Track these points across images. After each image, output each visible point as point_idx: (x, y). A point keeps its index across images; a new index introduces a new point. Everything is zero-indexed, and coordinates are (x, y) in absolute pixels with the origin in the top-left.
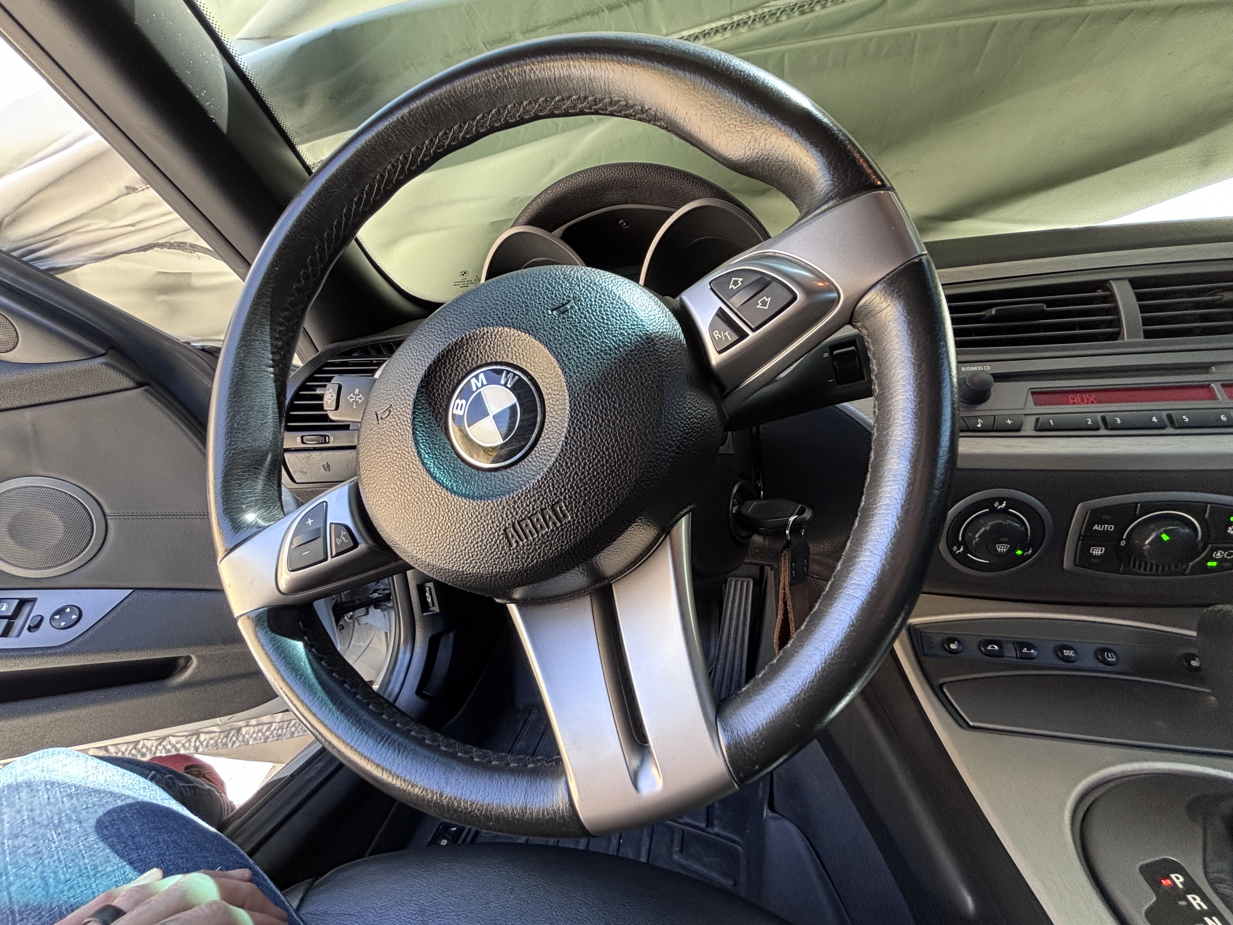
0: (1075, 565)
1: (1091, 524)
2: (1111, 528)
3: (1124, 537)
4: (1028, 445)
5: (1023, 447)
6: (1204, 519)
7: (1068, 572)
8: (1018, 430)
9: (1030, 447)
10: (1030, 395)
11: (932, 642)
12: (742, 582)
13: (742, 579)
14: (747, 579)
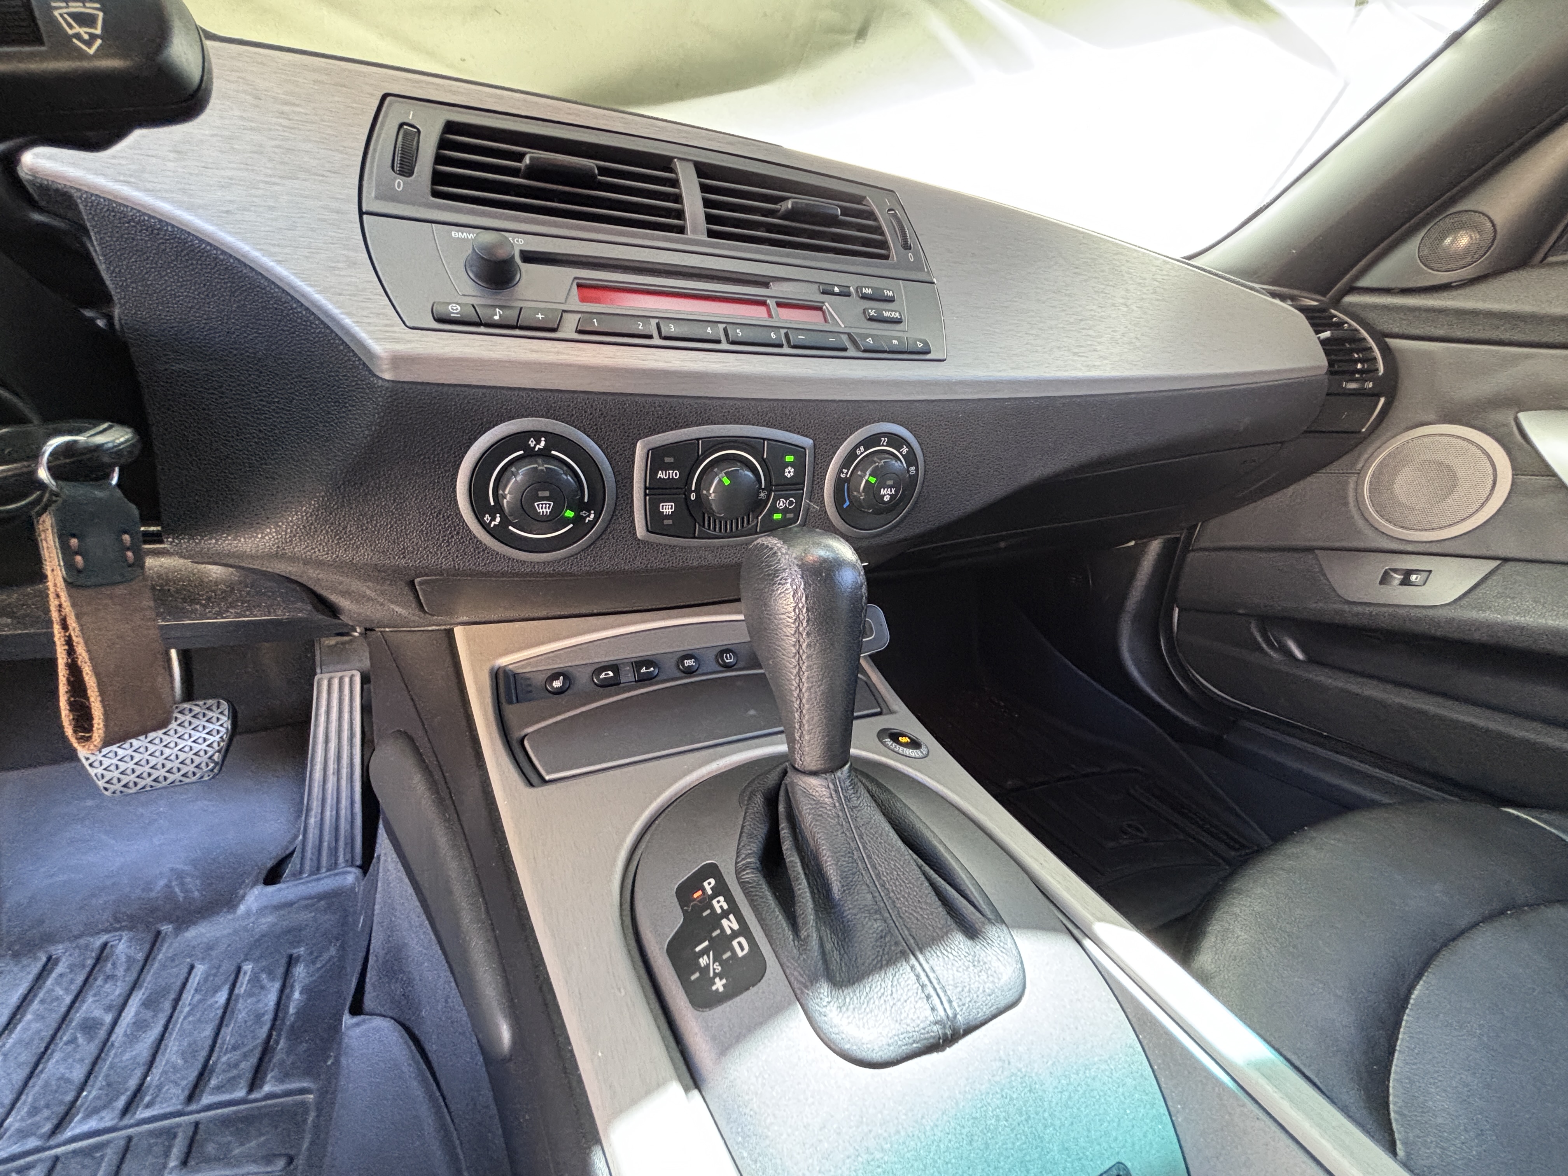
0: (648, 530)
1: (654, 473)
2: (675, 474)
3: (693, 488)
4: (566, 352)
5: (558, 353)
6: (764, 460)
7: (644, 542)
8: (554, 330)
9: (568, 354)
10: (575, 286)
11: (530, 685)
12: (341, 679)
13: (340, 674)
14: (349, 673)
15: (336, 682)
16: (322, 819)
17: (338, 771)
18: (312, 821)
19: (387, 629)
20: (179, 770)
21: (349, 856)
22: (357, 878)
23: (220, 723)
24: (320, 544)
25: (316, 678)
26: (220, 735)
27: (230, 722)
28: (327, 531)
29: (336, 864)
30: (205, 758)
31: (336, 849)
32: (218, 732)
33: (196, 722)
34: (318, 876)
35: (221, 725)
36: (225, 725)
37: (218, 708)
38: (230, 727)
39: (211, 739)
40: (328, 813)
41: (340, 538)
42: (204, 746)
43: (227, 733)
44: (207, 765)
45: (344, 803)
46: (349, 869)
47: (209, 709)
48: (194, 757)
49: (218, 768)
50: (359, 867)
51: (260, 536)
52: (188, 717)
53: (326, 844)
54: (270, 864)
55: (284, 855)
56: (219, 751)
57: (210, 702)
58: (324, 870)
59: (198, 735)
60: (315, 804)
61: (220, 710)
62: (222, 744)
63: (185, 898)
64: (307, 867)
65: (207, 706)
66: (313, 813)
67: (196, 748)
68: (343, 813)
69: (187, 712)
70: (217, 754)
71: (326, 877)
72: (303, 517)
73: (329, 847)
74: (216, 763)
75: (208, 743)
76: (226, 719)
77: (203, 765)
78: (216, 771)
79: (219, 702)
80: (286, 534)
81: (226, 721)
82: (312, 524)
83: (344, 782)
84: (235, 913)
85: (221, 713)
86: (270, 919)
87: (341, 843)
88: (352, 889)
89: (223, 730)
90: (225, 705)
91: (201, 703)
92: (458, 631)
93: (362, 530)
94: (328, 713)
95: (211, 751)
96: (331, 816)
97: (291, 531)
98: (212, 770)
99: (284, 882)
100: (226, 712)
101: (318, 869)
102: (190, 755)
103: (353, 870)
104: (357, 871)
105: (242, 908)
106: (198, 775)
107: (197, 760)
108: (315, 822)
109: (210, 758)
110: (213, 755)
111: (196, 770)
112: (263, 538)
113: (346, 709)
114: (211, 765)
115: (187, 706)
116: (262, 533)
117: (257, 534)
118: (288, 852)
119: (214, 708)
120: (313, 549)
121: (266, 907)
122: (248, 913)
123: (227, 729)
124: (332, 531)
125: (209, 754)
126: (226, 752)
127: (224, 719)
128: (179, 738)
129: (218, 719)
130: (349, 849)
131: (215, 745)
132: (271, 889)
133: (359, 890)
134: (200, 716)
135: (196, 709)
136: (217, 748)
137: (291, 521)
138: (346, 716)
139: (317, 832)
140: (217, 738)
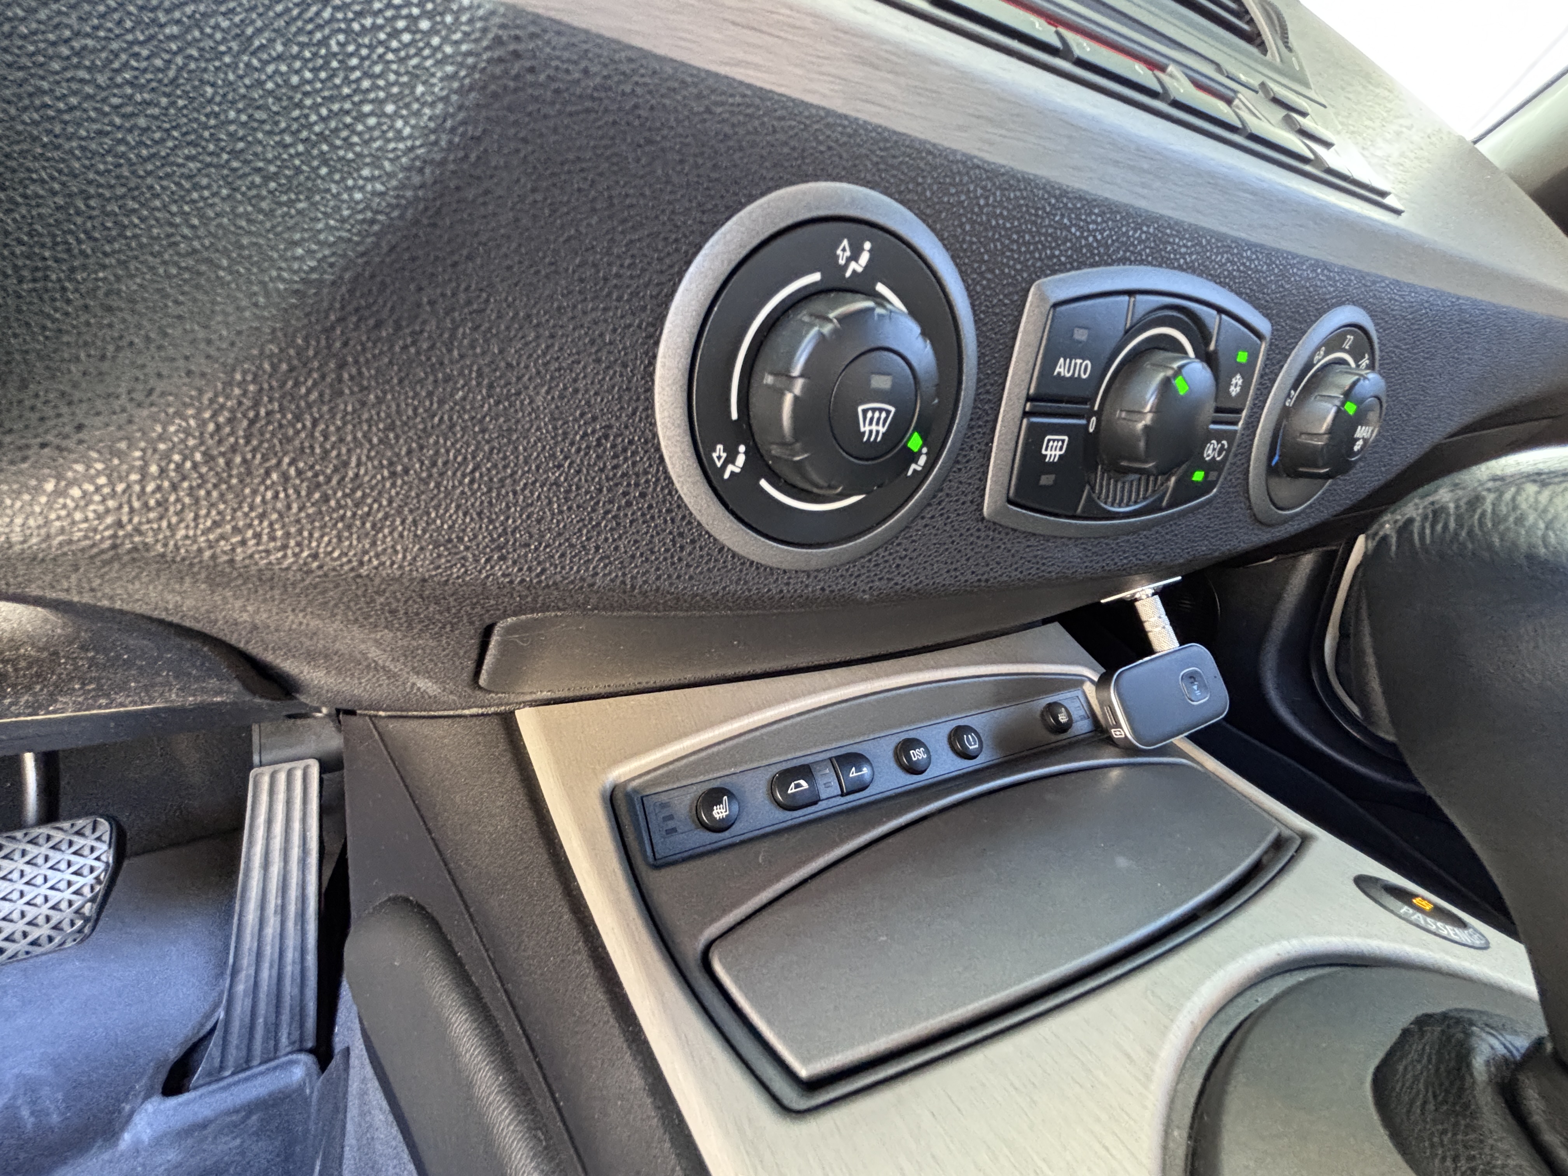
0: (1007, 500)
7: (994, 525)
11: (671, 817)
12: (290, 774)
13: (287, 766)
14: (302, 764)
15: (282, 777)
16: (256, 984)
17: (283, 909)
18: (240, 988)
19: (382, 713)
20: (25, 935)
21: (296, 1035)
22: (309, 1074)
23: (95, 855)
24: (262, 516)
25: (252, 773)
26: (95, 874)
27: (112, 851)
28: (285, 477)
29: (276, 1048)
30: (68, 913)
31: (277, 1025)
32: (92, 870)
33: (55, 856)
34: (248, 1073)
35: (98, 859)
36: (104, 858)
37: (94, 830)
38: (111, 860)
39: (79, 881)
40: (265, 974)
41: (326, 499)
42: (68, 895)
43: (106, 870)
44: (72, 924)
45: (291, 955)
46: (294, 1057)
47: (79, 833)
48: (52, 913)
49: (89, 925)
50: (311, 1051)
51: (50, 486)
52: (44, 850)
53: (261, 1020)
54: (174, 1054)
55: (195, 1039)
56: (92, 900)
57: (80, 823)
58: (255, 1062)
59: (58, 875)
60: (247, 961)
61: (97, 834)
62: (98, 888)
63: (36, 1126)
64: (231, 1061)
65: (76, 829)
66: (242, 976)
67: (55, 897)
68: (289, 969)
69: (41, 840)
70: (89, 905)
71: (262, 1073)
72: (203, 424)
73: (266, 1023)
74: (87, 920)
75: (74, 888)
76: (105, 847)
77: (66, 925)
78: (87, 930)
79: (95, 823)
80: (142, 481)
81: (105, 851)
82: (234, 449)
83: (290, 924)
84: (115, 1145)
85: (99, 839)
86: (172, 1155)
87: (285, 1017)
88: (301, 1088)
89: (100, 866)
90: (104, 826)
91: (66, 825)
92: (526, 718)
93: (393, 474)
94: (269, 822)
95: (78, 901)
96: (270, 976)
97: (163, 471)
98: (80, 931)
99: (196, 1088)
100: (106, 837)
101: (248, 1060)
102: (45, 910)
103: (303, 1057)
104: (306, 1059)
105: (127, 1137)
106: (57, 941)
107: (56, 917)
108: (245, 991)
109: (77, 912)
110: (82, 906)
111: (53, 933)
112: (59, 493)
113: (297, 814)
114: (79, 923)
115: (44, 830)
116: (59, 477)
117: (42, 480)
118: (201, 1034)
119: (88, 831)
120: (236, 530)
121: (165, 1135)
122: (136, 1150)
123: (107, 863)
124: (299, 473)
125: (75, 906)
126: (103, 902)
127: (102, 847)
128: (27, 883)
129: (92, 849)
130: (295, 1025)
131: (86, 891)
132: (173, 1102)
133: (314, 1091)
134: (64, 846)
135: (58, 836)
136: (89, 895)
137: (161, 438)
138: (296, 826)
139: (248, 1002)
140: (90, 879)
